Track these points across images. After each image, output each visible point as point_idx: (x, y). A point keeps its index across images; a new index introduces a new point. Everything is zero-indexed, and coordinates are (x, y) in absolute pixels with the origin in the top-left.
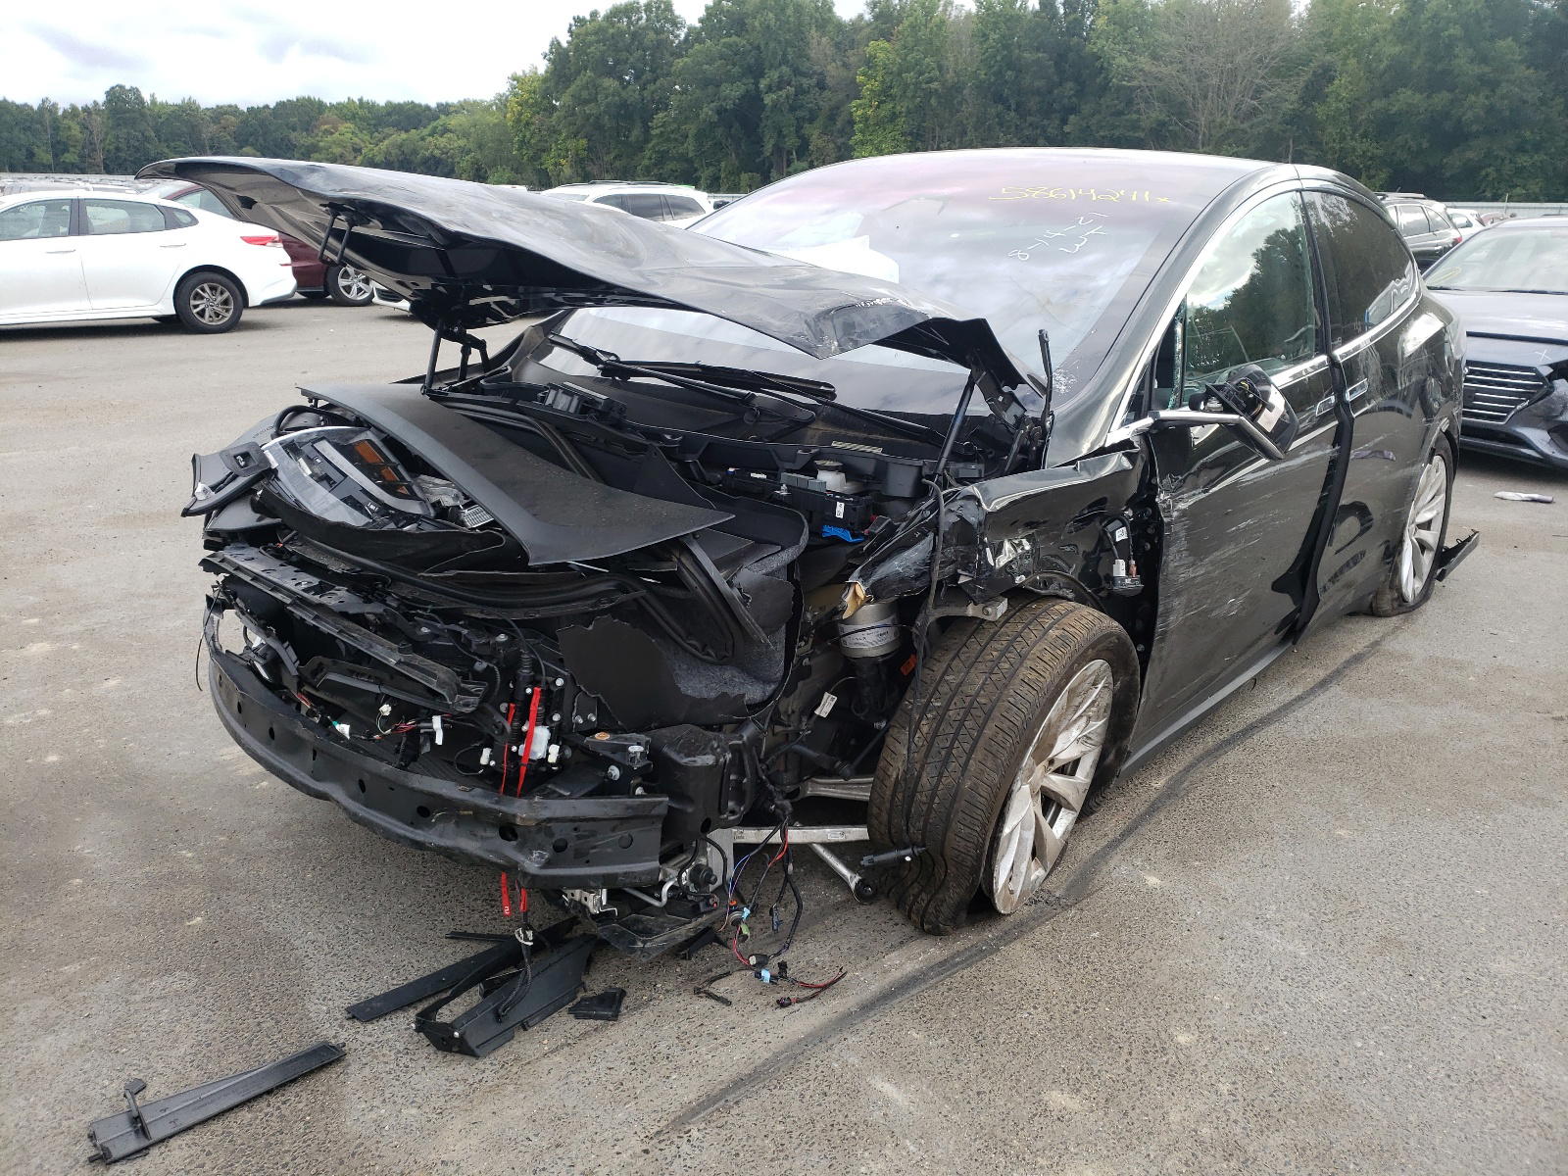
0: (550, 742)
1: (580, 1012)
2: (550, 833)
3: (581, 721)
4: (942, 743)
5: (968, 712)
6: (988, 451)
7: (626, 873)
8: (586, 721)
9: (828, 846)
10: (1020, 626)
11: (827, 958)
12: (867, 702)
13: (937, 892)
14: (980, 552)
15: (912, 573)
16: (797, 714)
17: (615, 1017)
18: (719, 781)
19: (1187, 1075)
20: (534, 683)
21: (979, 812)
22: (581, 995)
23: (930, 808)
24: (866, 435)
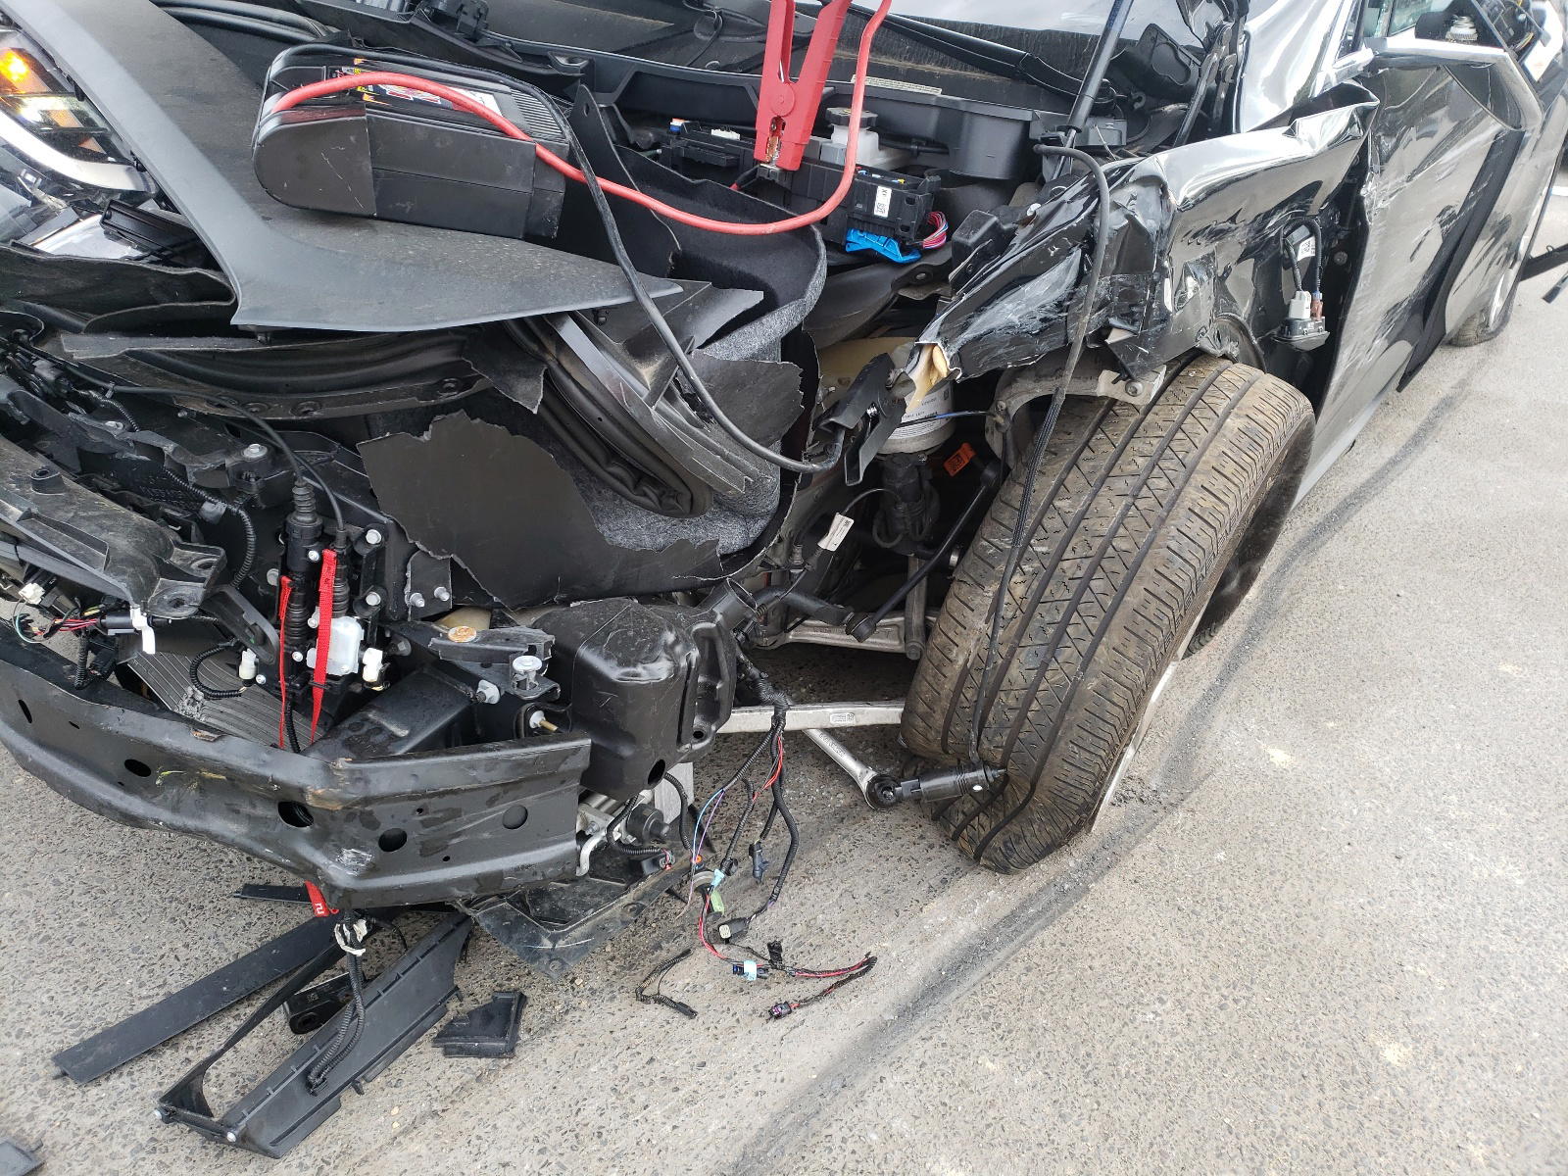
0: (365, 645)
1: (453, 1041)
2: (370, 822)
3: (421, 603)
4: (1049, 615)
5: (1097, 565)
6: (1135, 96)
7: (517, 869)
8: (431, 599)
9: (830, 732)
10: (1178, 412)
11: (837, 917)
12: (900, 527)
13: (1008, 820)
14: (1154, 284)
15: (1035, 326)
16: (786, 541)
17: (510, 1052)
18: (679, 699)
19: (1417, 1132)
20: (324, 539)
21: (1107, 728)
22: (453, 1006)
23: (1022, 717)
24: (909, 65)
